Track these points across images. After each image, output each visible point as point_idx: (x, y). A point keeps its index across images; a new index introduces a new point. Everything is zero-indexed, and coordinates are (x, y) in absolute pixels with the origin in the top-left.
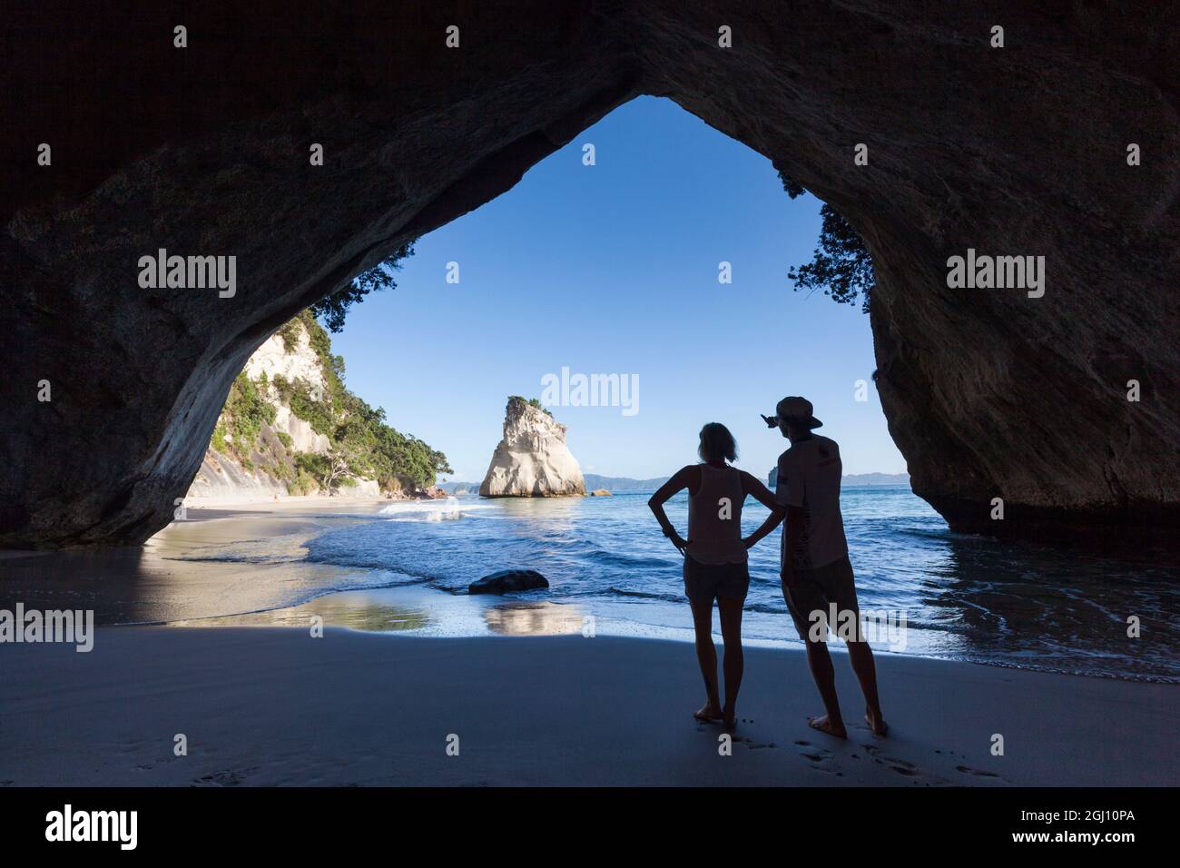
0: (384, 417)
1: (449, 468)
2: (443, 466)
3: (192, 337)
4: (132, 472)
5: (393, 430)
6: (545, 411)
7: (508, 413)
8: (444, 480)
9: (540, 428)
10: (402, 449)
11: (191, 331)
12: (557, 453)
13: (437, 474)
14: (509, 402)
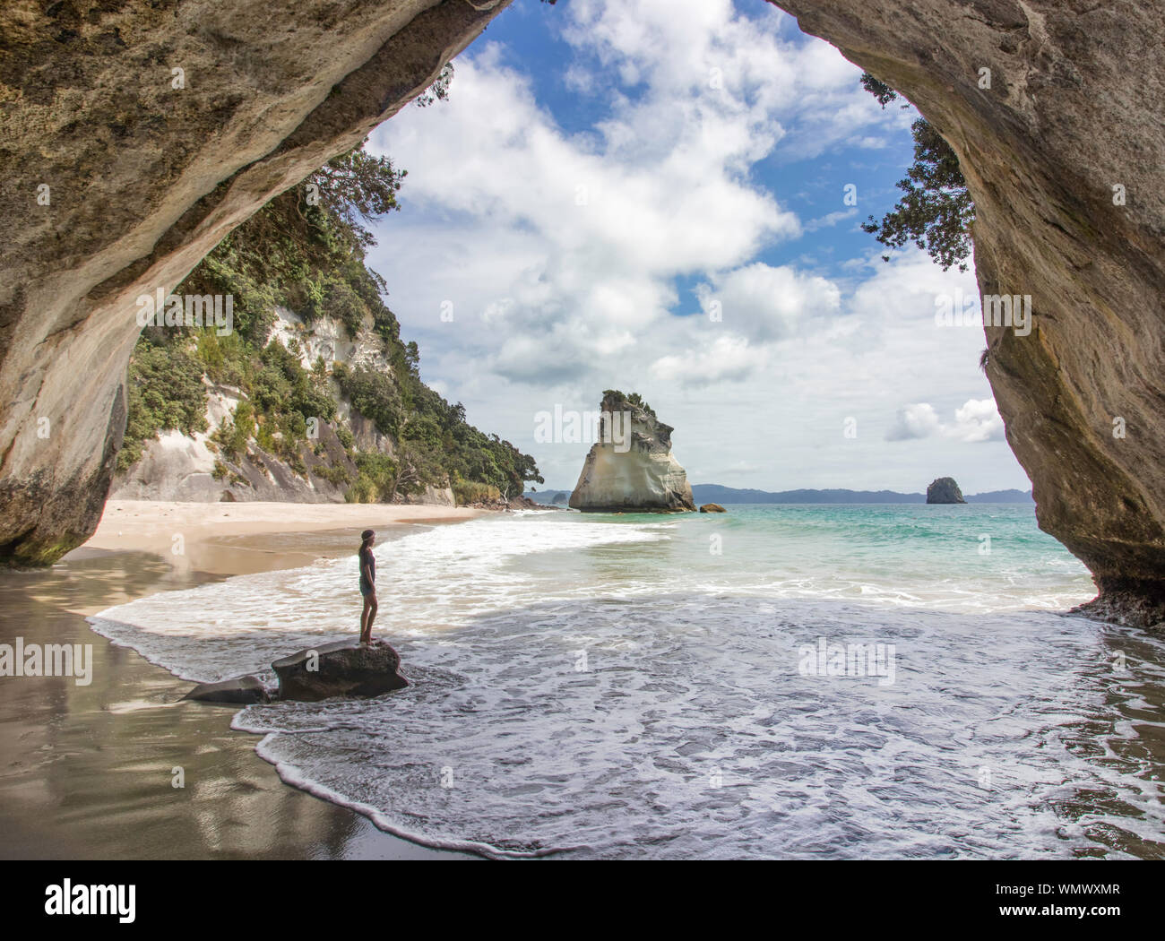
0: (463, 415)
1: (540, 475)
2: (532, 473)
5: (474, 430)
6: (647, 409)
7: (603, 411)
8: (533, 489)
9: (640, 429)
10: (484, 452)
12: (659, 460)
13: (525, 482)
14: (605, 398)
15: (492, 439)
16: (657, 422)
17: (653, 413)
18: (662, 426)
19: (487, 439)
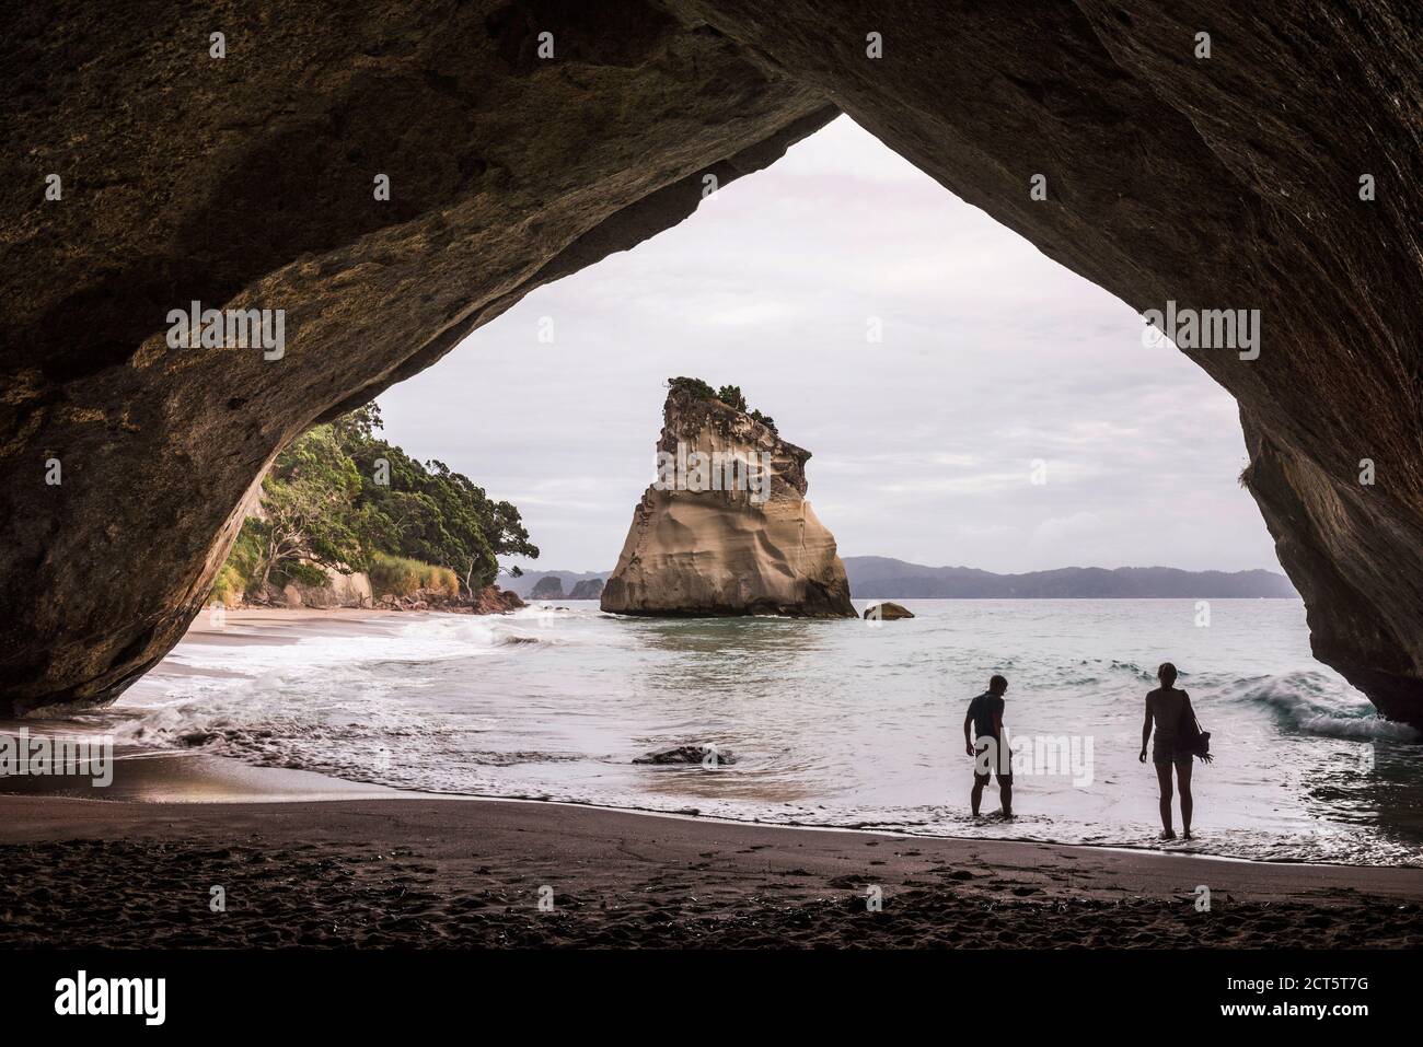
3: (263, 437)
4: (163, 606)
5: (397, 451)
6: (756, 416)
7: (669, 420)
8: (517, 571)
10: (420, 496)
11: (263, 431)
12: (783, 516)
13: (500, 558)
14: (672, 393)
15: (434, 471)
16: (776, 440)
17: (768, 422)
18: (788, 450)
19: (423, 472)
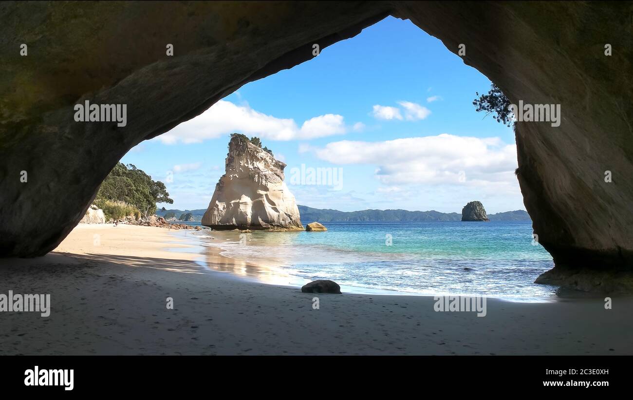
1: (169, 197)
2: (162, 196)
6: (265, 149)
7: (231, 150)
9: (260, 165)
10: (125, 178)
12: (275, 188)
13: (157, 204)
14: (232, 139)
16: (273, 159)
18: (277, 163)
19: (125, 168)
